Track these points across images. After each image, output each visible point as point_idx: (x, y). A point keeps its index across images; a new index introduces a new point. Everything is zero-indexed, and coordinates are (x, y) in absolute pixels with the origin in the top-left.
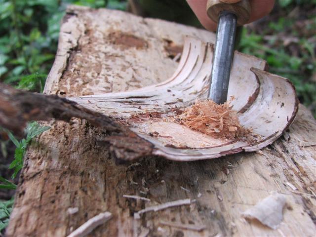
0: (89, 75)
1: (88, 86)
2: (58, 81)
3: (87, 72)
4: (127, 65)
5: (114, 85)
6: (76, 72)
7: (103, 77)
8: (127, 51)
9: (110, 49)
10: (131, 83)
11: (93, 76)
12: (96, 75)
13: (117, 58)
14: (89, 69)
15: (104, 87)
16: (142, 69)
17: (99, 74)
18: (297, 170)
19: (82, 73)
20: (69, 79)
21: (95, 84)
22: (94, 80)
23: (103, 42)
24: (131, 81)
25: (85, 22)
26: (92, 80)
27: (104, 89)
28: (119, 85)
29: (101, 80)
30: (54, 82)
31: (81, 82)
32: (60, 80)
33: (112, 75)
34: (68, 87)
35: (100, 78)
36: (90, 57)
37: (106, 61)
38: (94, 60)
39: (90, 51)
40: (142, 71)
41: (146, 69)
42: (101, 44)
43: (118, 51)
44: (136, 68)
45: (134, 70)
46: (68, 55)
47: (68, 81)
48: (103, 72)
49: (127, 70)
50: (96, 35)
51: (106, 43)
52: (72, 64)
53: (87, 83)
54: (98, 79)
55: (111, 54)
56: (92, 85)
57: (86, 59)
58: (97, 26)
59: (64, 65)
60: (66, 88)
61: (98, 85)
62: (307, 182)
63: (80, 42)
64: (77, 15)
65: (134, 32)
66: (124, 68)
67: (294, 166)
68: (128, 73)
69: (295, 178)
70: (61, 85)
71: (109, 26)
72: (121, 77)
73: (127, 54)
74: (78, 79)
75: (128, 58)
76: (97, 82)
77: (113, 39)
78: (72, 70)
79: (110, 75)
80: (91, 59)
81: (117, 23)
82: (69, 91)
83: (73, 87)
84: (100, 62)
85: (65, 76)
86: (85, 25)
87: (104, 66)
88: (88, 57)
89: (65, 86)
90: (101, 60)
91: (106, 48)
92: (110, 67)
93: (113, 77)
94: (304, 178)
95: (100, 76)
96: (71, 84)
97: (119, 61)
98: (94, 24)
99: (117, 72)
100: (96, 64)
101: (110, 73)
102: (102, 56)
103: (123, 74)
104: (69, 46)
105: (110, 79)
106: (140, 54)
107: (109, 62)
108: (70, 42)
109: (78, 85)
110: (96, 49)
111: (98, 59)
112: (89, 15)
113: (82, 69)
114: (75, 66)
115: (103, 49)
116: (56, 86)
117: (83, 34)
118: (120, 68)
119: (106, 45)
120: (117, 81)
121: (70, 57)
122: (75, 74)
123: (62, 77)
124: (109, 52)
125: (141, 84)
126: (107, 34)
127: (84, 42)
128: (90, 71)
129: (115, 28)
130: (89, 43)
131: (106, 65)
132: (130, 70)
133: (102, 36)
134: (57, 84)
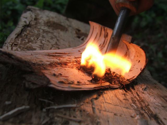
0: (32, 38)
1: (30, 43)
2: (14, 38)
3: (31, 37)
4: (54, 37)
5: (45, 45)
6: (25, 36)
7: (40, 41)
8: (55, 31)
9: (46, 28)
10: (54, 46)
11: (34, 39)
12: (36, 39)
13: (49, 33)
14: (33, 36)
15: (39, 45)
16: (62, 40)
17: (37, 39)
18: (139, 98)
19: (28, 37)
20: (21, 38)
21: (34, 43)
22: (34, 41)
23: (43, 25)
24: (54, 45)
25: (36, 15)
26: (33, 41)
27: (39, 46)
28: (47, 45)
29: (38, 42)
30: (12, 39)
31: (27, 41)
32: (15, 38)
33: (45, 40)
34: (19, 42)
35: (38, 41)
36: (35, 30)
37: (43, 33)
38: (36, 32)
39: (35, 28)
40: (61, 41)
41: (64, 40)
42: (42, 25)
43: (50, 30)
44: (59, 39)
45: (58, 40)
46: (23, 28)
47: (20, 40)
48: (40, 38)
49: (53, 39)
50: (40, 21)
51: (45, 25)
52: (24, 32)
53: (30, 42)
54: (37, 41)
55: (46, 31)
56: (33, 43)
57: (32, 31)
58: (42, 17)
59: (19, 31)
60: (18, 42)
61: (36, 44)
62: (143, 105)
63: (31, 23)
64: (32, 11)
65: (61, 22)
66: (52, 38)
67: (137, 96)
68: (53, 41)
69: (137, 102)
70: (16, 41)
71: (48, 18)
72: (49, 42)
73: (55, 32)
74: (25, 39)
75: (55, 34)
76: (36, 42)
77: (49, 24)
78: (23, 35)
79: (43, 40)
80: (35, 31)
81: (52, 18)
82: (19, 44)
83: (22, 43)
84: (39, 33)
85: (19, 37)
86: (35, 16)
87: (41, 36)
88: (34, 30)
89: (18, 41)
90: (40, 33)
91: (44, 27)
92: (45, 36)
93: (45, 41)
94: (142, 103)
95: (38, 40)
96: (21, 41)
97: (50, 35)
98: (40, 16)
99: (47, 39)
100: (37, 34)
101: (44, 39)
102: (41, 31)
103: (51, 41)
104: (25, 24)
105: (43, 42)
106: (62, 33)
107: (45, 34)
108: (25, 22)
109: (25, 42)
110: (39, 27)
111: (39, 32)
112: (38, 12)
113: (29, 35)
114: (25, 33)
115: (43, 28)
116: (12, 40)
117: (33, 20)
118: (50, 38)
119: (45, 26)
120: (47, 43)
121: (23, 29)
122: (25, 37)
123: (17, 37)
124: (45, 30)
125: (60, 47)
126: (46, 21)
127: (33, 23)
128: (33, 37)
129: (51, 20)
130: (36, 24)
131: (42, 35)
132: (55, 40)
133: (43, 22)
134: (13, 40)
